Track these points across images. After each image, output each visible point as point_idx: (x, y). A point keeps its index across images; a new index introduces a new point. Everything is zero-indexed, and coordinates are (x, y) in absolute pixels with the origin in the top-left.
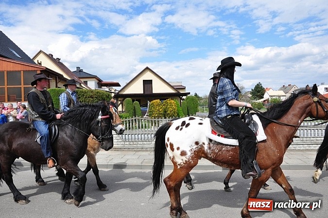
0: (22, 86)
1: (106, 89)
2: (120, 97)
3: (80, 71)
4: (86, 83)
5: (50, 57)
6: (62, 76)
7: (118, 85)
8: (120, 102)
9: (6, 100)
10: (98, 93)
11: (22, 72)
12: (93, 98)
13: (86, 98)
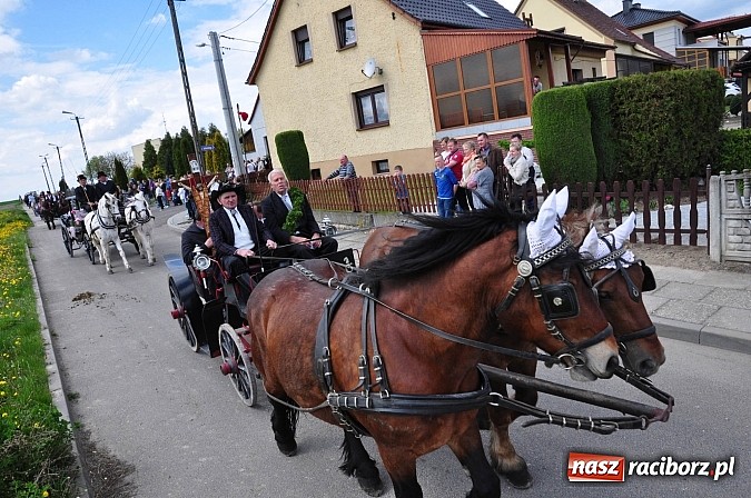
0: (492, 85)
9: (467, 122)
10: (675, 79)
11: (489, 53)
12: (661, 98)
13: (640, 101)
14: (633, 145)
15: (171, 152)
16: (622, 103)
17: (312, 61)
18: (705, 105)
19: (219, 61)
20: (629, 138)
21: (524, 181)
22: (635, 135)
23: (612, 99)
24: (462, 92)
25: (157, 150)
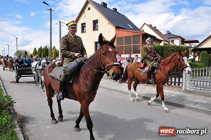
0: (132, 45)
1: (188, 45)
2: (197, 51)
3: (169, 33)
4: (173, 41)
5: (150, 26)
6: (155, 37)
7: (197, 42)
8: (197, 54)
9: (124, 53)
10: (178, 47)
11: (132, 36)
12: (174, 51)
15: (41, 52)
16: (164, 51)
17: (85, 32)
19: (60, 29)
23: (162, 50)
24: (124, 45)
25: (37, 51)
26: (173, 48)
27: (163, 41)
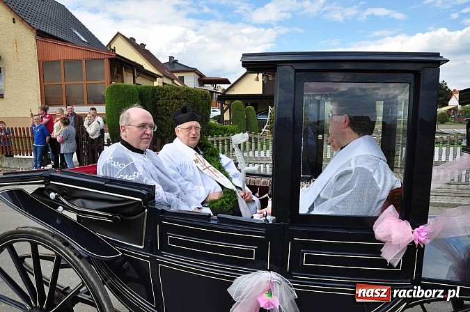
0: (85, 82)
2: (227, 99)
3: (173, 62)
4: (181, 79)
5: (131, 41)
6: (142, 67)
7: (226, 81)
8: (226, 106)
9: (65, 103)
10: (187, 91)
11: (84, 61)
12: (180, 99)
13: (168, 99)
14: (164, 123)
16: (159, 99)
18: (201, 108)
20: (162, 119)
21: (97, 136)
22: (165, 118)
23: (154, 96)
24: (63, 83)
26: (177, 93)
27: (161, 77)
